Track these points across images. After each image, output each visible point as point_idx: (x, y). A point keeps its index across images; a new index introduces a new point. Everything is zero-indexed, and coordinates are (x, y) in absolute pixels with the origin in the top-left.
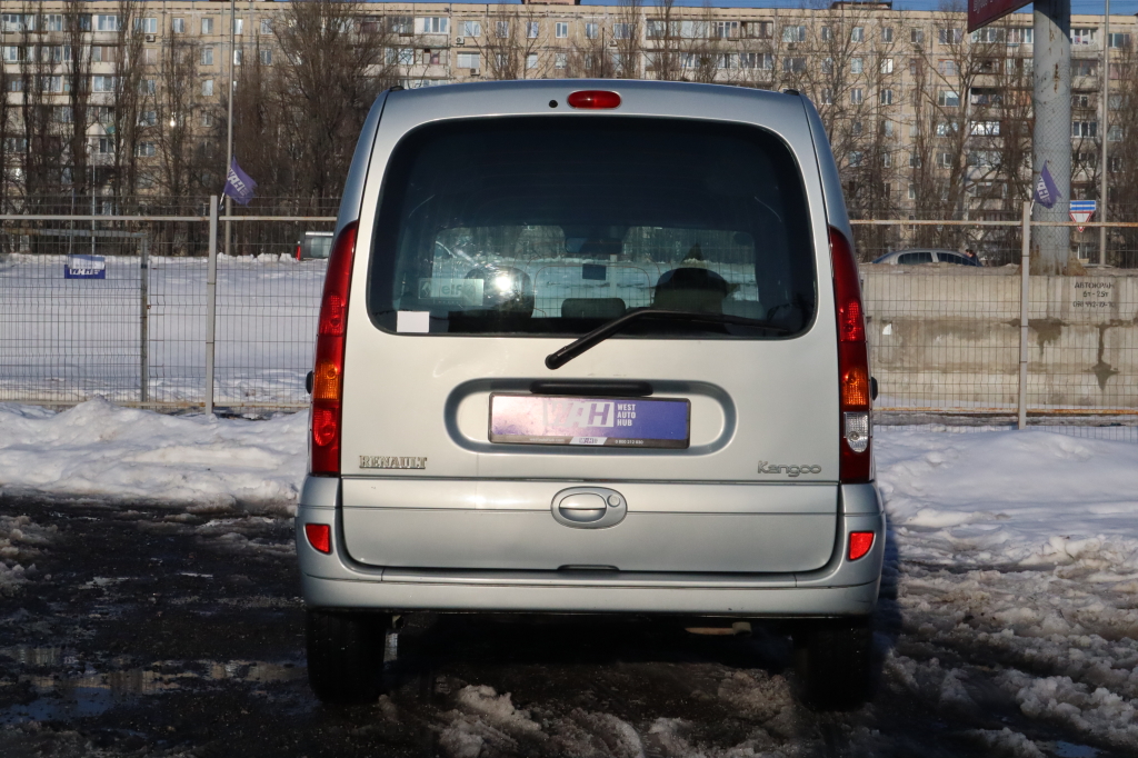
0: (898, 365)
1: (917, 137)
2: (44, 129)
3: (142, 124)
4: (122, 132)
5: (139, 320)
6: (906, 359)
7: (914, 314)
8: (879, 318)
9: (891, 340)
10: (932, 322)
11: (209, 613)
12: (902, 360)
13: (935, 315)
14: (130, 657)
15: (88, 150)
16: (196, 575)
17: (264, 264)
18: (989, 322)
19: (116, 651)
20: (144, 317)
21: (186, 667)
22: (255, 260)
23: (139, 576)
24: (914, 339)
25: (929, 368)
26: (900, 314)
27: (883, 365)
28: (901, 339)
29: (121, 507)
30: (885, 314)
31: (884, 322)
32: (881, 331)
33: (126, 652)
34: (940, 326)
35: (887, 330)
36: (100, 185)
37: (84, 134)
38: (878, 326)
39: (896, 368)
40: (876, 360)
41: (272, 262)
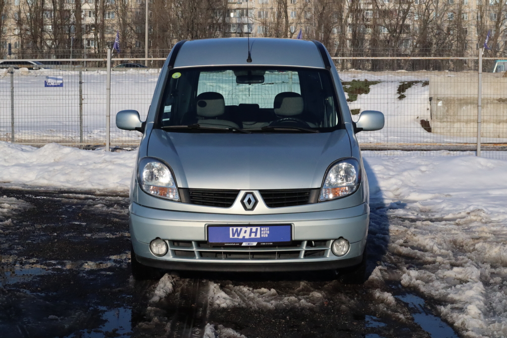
0: (445, 120)
1: (479, 6)
2: (62, 7)
3: (108, 4)
4: (99, 8)
5: (79, 105)
6: (449, 117)
7: (453, 96)
8: (436, 98)
9: (442, 109)
10: (461, 100)
11: (77, 240)
12: (447, 118)
13: (462, 97)
14: (36, 259)
15: (82, 16)
16: (78, 223)
17: (151, 74)
18: (487, 99)
19: (32, 256)
20: (81, 104)
21: (58, 264)
22: (147, 72)
23: (54, 223)
24: (452, 108)
25: (459, 121)
26: (446, 96)
27: (438, 120)
28: (446, 108)
29: (59, 192)
30: (439, 96)
31: (438, 100)
32: (437, 104)
33: (36, 257)
34: (464, 102)
35: (440, 104)
36: (88, 33)
37: (80, 9)
38: (435, 102)
39: (444, 122)
40: (435, 118)
41: (154, 73)
